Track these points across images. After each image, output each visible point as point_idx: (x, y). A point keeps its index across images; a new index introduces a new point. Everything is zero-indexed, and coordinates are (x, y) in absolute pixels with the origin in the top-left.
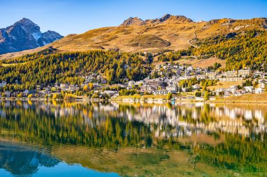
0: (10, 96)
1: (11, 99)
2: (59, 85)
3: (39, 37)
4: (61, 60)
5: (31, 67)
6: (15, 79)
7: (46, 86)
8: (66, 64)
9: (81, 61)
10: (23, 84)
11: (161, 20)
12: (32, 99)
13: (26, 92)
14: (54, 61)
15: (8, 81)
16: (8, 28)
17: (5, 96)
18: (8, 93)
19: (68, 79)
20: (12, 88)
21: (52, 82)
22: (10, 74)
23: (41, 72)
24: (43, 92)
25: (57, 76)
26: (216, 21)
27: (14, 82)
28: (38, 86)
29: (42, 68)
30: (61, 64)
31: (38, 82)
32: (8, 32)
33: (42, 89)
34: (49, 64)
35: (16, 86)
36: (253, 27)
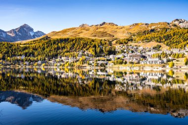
0: (29, 65)
1: (30, 67)
2: (61, 58)
3: (33, 34)
4: (58, 43)
5: (39, 46)
6: (30, 54)
7: (52, 58)
8: (63, 45)
9: (72, 43)
10: (37, 57)
11: (101, 25)
12: (45, 67)
13: (40, 62)
14: (54, 43)
15: (26, 55)
16: (16, 29)
17: (26, 65)
18: (27, 63)
19: (66, 54)
20: (29, 59)
21: (56, 56)
22: (26, 51)
23: (47, 50)
24: (51, 62)
25: (58, 52)
26: (136, 24)
27: (30, 55)
28: (46, 58)
29: (47, 47)
30: (59, 44)
31: (46, 55)
32: (16, 31)
33: (49, 60)
34: (51, 45)
35: (32, 58)
36: (163, 26)
